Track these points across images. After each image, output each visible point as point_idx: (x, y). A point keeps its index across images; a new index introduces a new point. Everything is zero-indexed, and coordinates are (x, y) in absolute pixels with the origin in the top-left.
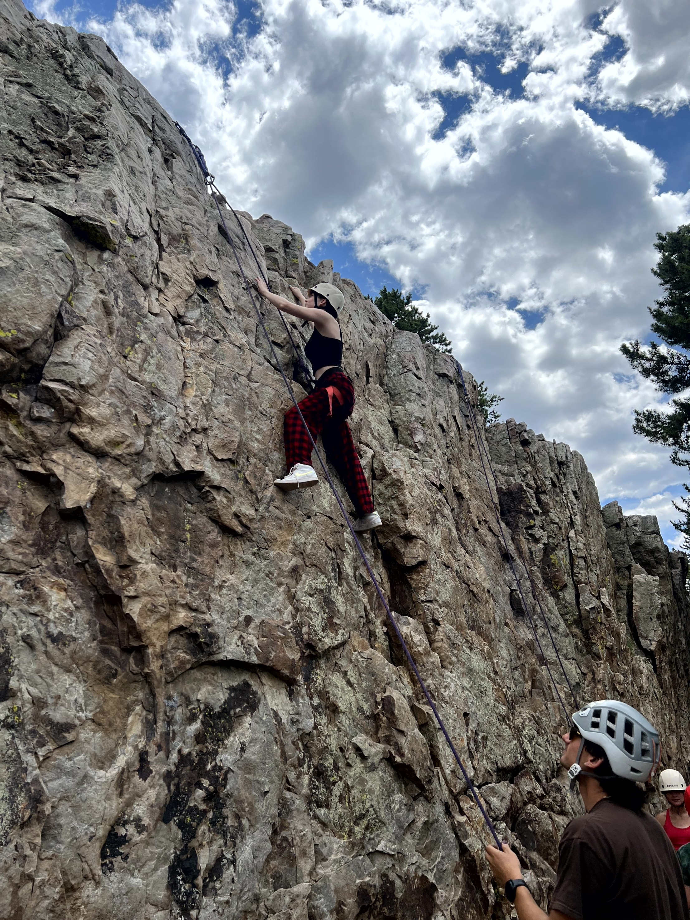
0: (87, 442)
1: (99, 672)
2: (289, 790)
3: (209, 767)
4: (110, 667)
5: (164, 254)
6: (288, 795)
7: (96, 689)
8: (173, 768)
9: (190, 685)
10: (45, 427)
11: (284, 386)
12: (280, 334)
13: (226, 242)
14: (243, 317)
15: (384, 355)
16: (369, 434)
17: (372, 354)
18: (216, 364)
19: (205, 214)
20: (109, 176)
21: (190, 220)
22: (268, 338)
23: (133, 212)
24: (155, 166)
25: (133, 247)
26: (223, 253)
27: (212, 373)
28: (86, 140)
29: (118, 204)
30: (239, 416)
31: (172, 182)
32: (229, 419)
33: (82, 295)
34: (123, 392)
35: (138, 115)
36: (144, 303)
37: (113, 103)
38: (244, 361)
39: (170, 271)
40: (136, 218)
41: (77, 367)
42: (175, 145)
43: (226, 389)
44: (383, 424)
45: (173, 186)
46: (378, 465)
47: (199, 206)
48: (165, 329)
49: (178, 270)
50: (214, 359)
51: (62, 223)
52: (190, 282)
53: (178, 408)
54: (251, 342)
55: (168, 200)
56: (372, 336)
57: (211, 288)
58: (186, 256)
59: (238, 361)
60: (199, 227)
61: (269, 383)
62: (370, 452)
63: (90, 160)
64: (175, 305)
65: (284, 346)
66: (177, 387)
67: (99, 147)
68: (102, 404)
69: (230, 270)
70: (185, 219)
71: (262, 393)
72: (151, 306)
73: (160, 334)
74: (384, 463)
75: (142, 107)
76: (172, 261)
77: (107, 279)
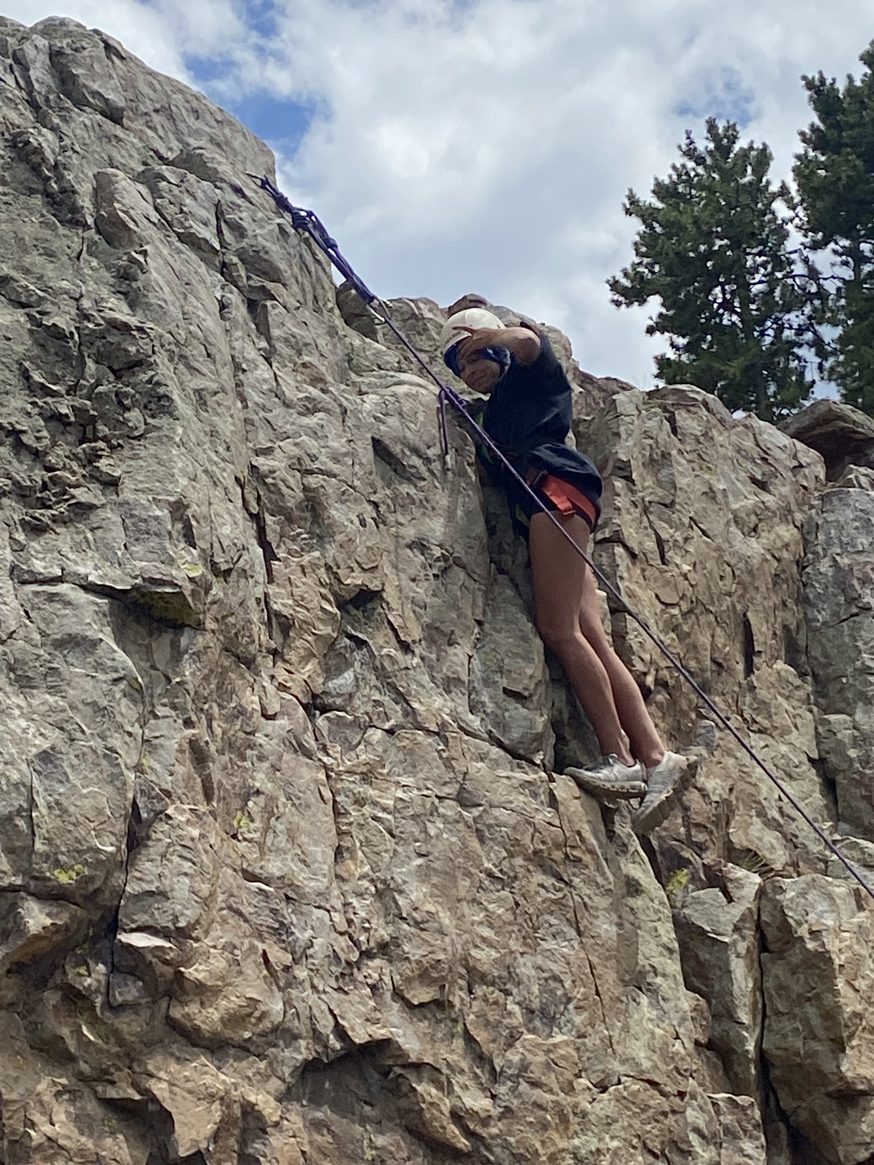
0: (197, 1029)
10: (133, 1017)
11: (535, 795)
12: (520, 668)
13: (393, 473)
14: (439, 650)
15: (798, 566)
16: (755, 819)
17: (757, 588)
18: (393, 789)
19: (344, 421)
20: (171, 460)
21: (317, 459)
22: (495, 682)
23: (217, 514)
24: (236, 344)
25: (226, 594)
26: (388, 506)
27: (389, 813)
28: (118, 378)
29: (194, 523)
30: (447, 896)
31: (271, 365)
32: (427, 912)
33: (156, 742)
34: (240, 914)
35: (192, 231)
36: (252, 702)
37: (148, 243)
38: (448, 763)
39: (290, 602)
40: (224, 524)
41: (170, 895)
42: (266, 257)
43: (418, 844)
44: (795, 776)
45: (275, 374)
46: (773, 915)
47: (330, 407)
48: (294, 742)
49: (306, 596)
50: (388, 778)
51: (111, 607)
52: (330, 613)
53: (333, 914)
54: (459, 709)
55: (269, 422)
56: (759, 530)
57: (369, 606)
58: (317, 554)
59: (438, 767)
60: (335, 468)
61: (503, 799)
62: (750, 883)
63: (130, 424)
64: (305, 677)
65: (531, 696)
66: (326, 867)
67: (143, 387)
68: (212, 950)
69: (403, 542)
70: (307, 460)
71: (489, 827)
72: (265, 701)
73: (286, 757)
74: (786, 911)
75: (195, 199)
76: (292, 577)
77: (192, 693)
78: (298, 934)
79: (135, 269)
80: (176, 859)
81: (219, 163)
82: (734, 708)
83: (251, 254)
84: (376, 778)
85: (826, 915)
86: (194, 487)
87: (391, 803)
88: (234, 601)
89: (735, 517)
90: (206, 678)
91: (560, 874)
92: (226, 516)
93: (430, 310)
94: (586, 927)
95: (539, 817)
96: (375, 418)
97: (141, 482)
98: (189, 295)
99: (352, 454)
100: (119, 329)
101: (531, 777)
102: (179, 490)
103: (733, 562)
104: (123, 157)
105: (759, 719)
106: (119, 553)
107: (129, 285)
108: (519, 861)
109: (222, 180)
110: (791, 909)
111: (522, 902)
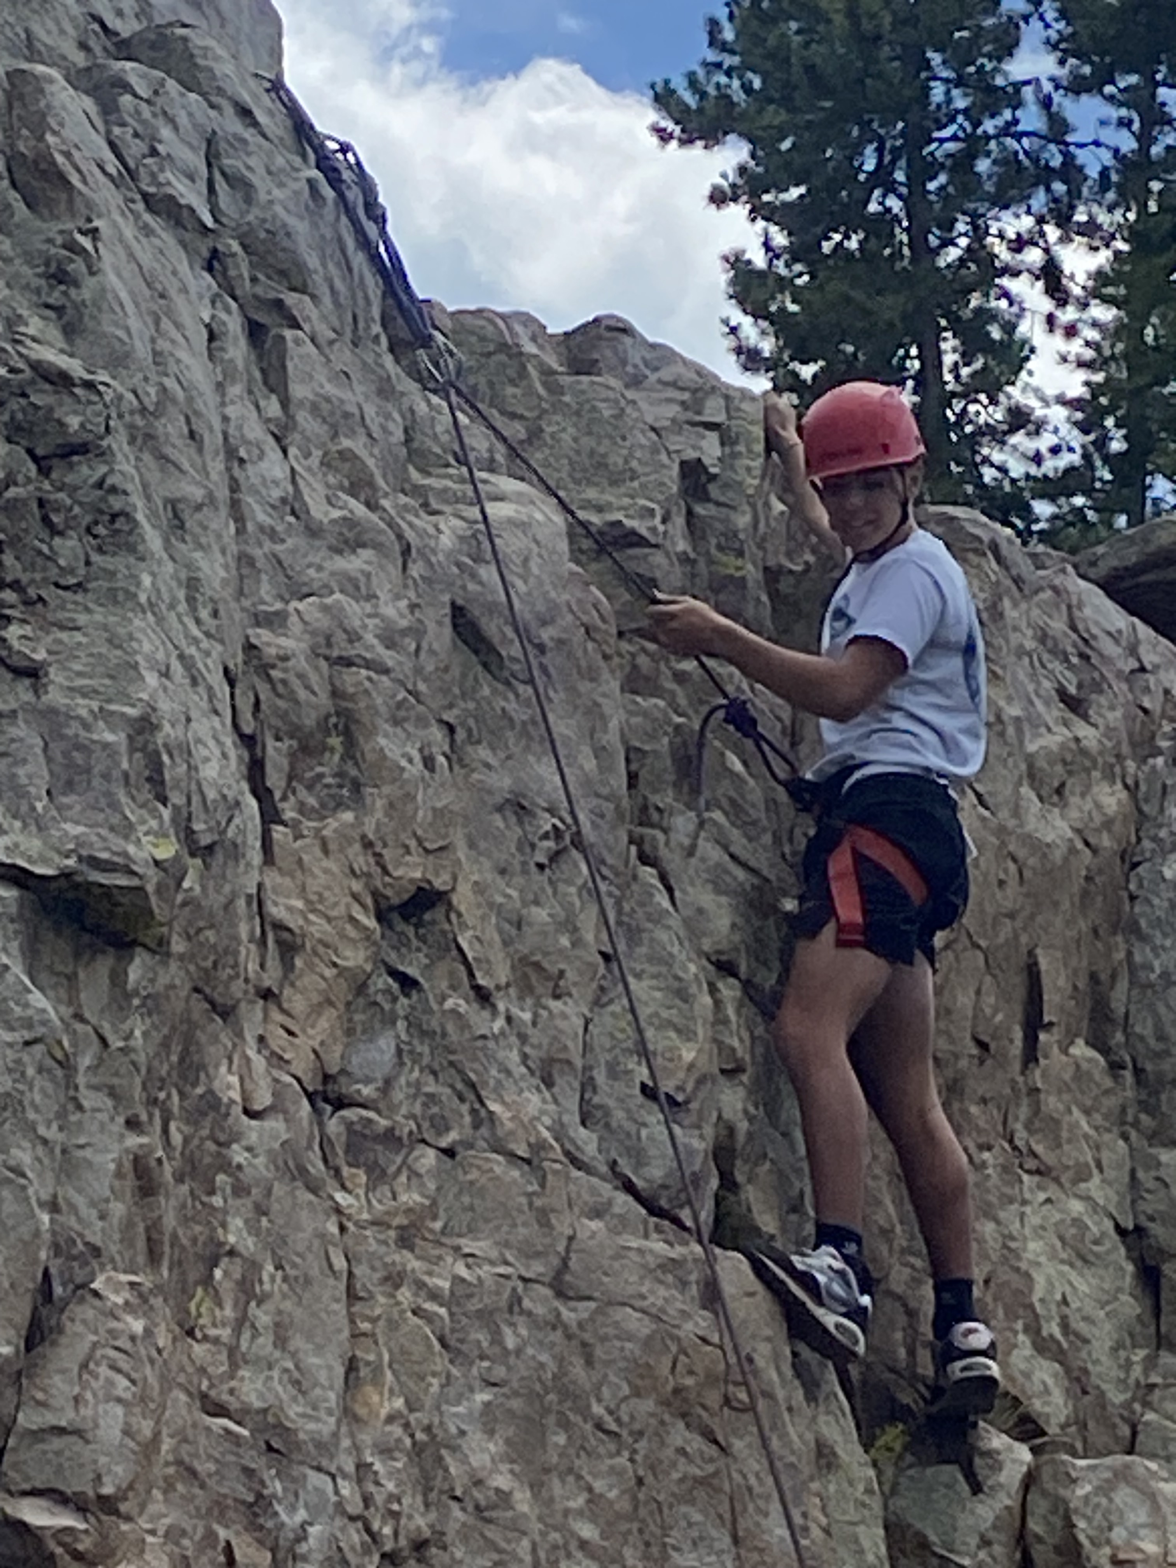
5: (278, 832)
11: (684, 1284)
12: (671, 1049)
13: (480, 668)
14: (538, 1005)
15: (1123, 859)
16: (1021, 1337)
17: (1056, 904)
18: (449, 1260)
19: (405, 567)
20: (131, 637)
21: (360, 638)
22: (628, 1072)
23: (199, 741)
24: (230, 411)
25: (204, 888)
26: (470, 731)
27: (441, 1305)
28: (44, 472)
29: (165, 758)
30: (529, 1462)
31: (285, 452)
32: (498, 1490)
33: (80, 1153)
34: (193, 1473)
35: (170, 191)
36: (229, 1087)
37: (99, 216)
38: (543, 1218)
39: (299, 904)
40: (207, 760)
41: (90, 1436)
42: (286, 243)
43: (486, 1364)
44: (1092, 1258)
45: (293, 470)
46: (1048, 1523)
47: (382, 538)
48: (291, 1164)
49: (327, 894)
50: (444, 1240)
51: (21, 906)
52: (366, 929)
53: (339, 1481)
54: (566, 1118)
55: (280, 562)
56: (1067, 792)
57: (427, 917)
58: (348, 816)
59: (525, 1224)
60: (389, 657)
61: (631, 1290)
62: (1014, 1461)
63: (62, 562)
64: (316, 1044)
65: (687, 1102)
66: (332, 1396)
67: (87, 495)
68: (150, 1539)
69: (491, 801)
70: (340, 637)
71: (604, 1339)
72: (249, 1086)
73: (279, 1189)
74: (1075, 1519)
75: (176, 129)
76: (306, 858)
77: (143, 1071)
78: (284, 1517)
79: (77, 266)
80: (104, 1371)
81: (217, 58)
82: (1000, 1128)
83: (263, 235)
84: (425, 1239)
85: (1143, 1532)
86: (165, 689)
87: (446, 1285)
88: (215, 900)
89: (1031, 766)
90: (165, 1044)
91: (712, 1432)
92: (211, 743)
93: (534, 339)
94: (746, 1530)
95: (689, 1326)
96: (458, 565)
97: (80, 674)
98: (164, 319)
99: (417, 632)
100: (52, 383)
101: (678, 1251)
102: (144, 696)
103: (1021, 854)
104: (49, 32)
105: (1039, 1149)
106: (39, 806)
107: (65, 293)
108: (648, 1405)
109: (220, 91)
110: (1084, 1516)
111: (649, 1479)
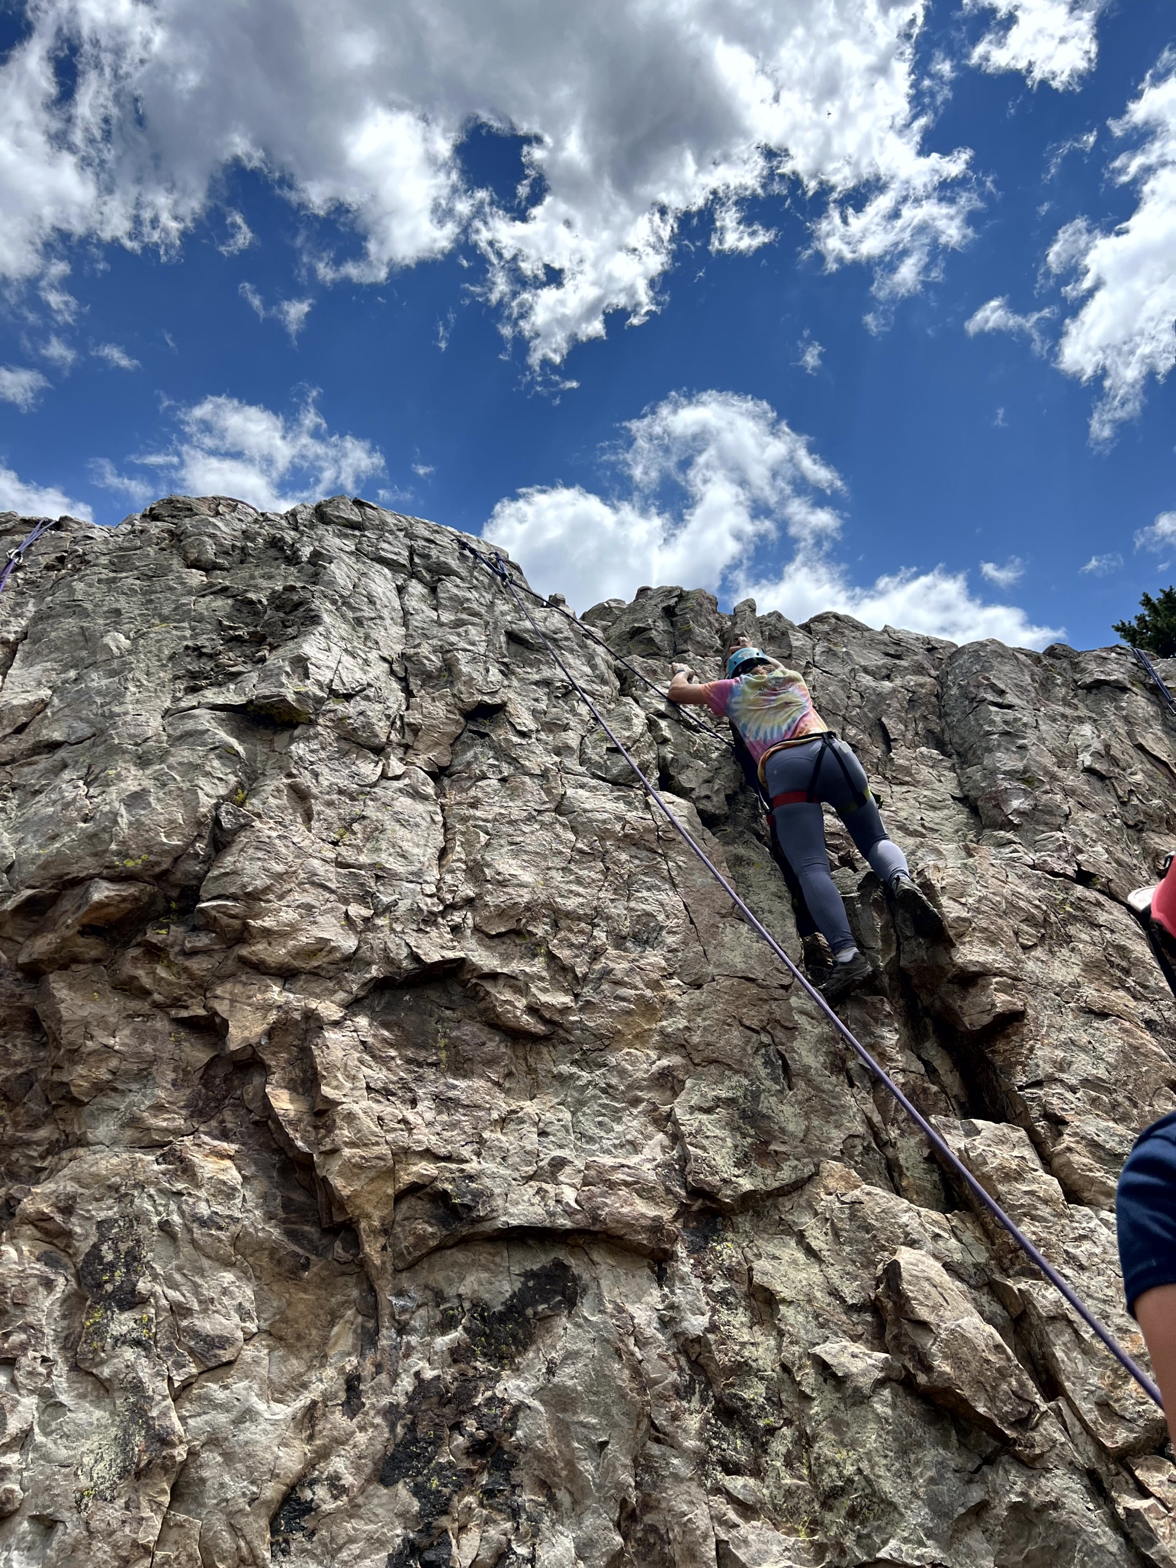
1: (279, 1262)
2: (658, 1441)
3: (479, 1400)
4: (298, 1255)
5: (413, 701)
6: (655, 1449)
7: (275, 1288)
8: (403, 1400)
9: (443, 1273)
10: (204, 958)
11: (628, 803)
13: (522, 648)
14: (554, 734)
17: (890, 706)
18: (495, 809)
19: (486, 627)
21: (457, 645)
25: (344, 707)
26: (518, 665)
27: (489, 823)
30: (535, 866)
31: (435, 611)
32: (510, 875)
34: (325, 887)
35: (385, 557)
36: (374, 770)
37: (338, 560)
38: (548, 791)
39: (421, 717)
41: (241, 873)
42: (447, 567)
43: (511, 838)
44: (937, 807)
45: (437, 613)
48: (412, 792)
49: (433, 712)
52: (456, 720)
57: (491, 715)
58: (447, 690)
59: (539, 794)
60: (472, 648)
63: (288, 634)
64: (431, 757)
66: (426, 859)
67: (302, 615)
68: (285, 908)
69: (529, 682)
70: (447, 645)
72: (388, 770)
73: (400, 799)
76: (425, 704)
78: (383, 898)
79: (320, 569)
80: (252, 851)
84: (481, 805)
87: (492, 817)
91: (653, 849)
94: (680, 881)
95: (630, 815)
97: (280, 655)
98: (364, 579)
99: (489, 641)
101: (627, 793)
102: (301, 651)
103: (860, 689)
106: (247, 689)
108: (609, 842)
111: (613, 867)
